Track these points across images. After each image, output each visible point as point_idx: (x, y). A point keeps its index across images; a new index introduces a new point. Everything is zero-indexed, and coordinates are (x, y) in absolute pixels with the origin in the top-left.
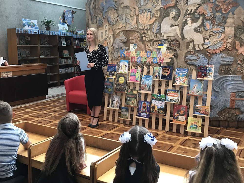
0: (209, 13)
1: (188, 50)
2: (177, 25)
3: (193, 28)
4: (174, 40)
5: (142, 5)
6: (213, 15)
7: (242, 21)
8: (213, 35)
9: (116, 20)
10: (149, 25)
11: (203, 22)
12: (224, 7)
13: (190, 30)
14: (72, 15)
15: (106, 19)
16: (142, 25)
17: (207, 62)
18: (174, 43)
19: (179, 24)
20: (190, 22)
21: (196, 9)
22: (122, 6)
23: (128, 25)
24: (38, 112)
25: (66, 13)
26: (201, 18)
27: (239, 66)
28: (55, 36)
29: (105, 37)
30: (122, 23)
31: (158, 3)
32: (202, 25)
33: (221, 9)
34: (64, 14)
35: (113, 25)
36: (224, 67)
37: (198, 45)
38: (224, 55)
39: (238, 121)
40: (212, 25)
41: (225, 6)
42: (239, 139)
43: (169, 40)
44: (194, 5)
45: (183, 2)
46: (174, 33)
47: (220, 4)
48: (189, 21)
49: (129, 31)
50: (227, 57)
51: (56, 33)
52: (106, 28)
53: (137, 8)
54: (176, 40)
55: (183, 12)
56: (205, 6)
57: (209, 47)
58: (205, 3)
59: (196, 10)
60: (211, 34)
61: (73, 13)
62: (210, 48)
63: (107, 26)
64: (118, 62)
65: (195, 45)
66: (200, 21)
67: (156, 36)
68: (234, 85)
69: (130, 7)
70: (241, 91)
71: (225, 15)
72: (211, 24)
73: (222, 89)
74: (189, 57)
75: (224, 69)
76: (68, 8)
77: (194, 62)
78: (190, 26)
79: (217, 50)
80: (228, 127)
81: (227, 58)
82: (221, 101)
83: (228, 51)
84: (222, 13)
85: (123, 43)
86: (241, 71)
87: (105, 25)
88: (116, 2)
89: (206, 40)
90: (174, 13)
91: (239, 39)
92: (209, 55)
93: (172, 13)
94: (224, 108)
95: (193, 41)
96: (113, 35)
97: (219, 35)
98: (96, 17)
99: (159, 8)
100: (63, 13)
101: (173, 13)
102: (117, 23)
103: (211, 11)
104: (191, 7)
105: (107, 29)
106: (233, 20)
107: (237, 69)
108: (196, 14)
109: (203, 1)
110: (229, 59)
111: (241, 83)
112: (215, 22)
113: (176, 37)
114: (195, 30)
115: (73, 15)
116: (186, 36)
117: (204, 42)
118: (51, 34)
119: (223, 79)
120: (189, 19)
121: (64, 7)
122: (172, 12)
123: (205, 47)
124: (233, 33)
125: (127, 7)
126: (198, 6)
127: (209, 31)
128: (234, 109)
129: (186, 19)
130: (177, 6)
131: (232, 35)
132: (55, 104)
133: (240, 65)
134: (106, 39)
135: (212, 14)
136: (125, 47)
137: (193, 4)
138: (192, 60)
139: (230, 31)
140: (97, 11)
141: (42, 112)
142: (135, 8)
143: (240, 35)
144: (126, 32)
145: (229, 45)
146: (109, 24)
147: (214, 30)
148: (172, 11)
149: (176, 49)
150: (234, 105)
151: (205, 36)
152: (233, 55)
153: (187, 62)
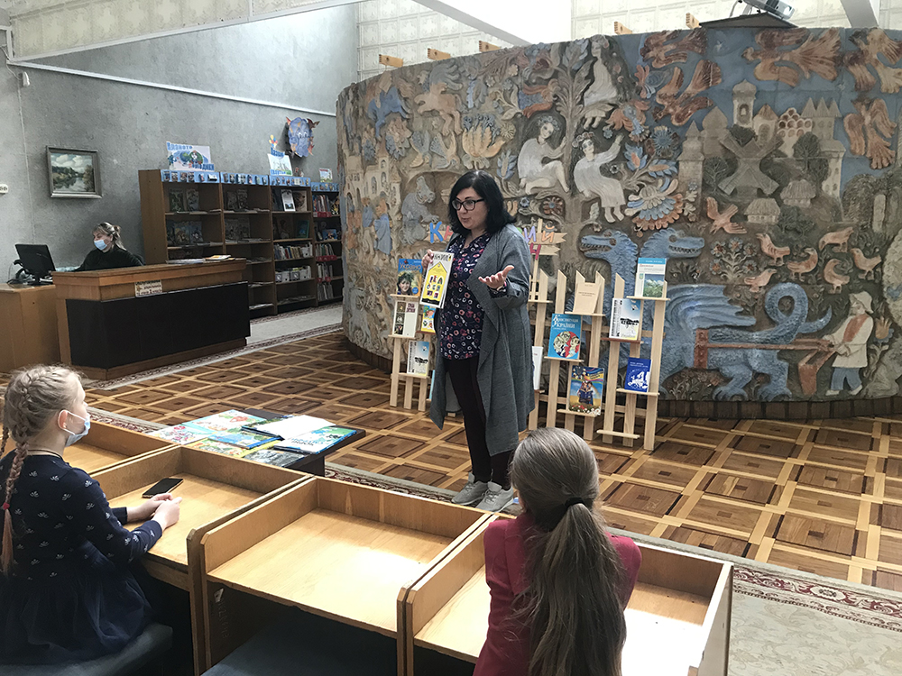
0: (638, 128)
1: (588, 222)
2: (558, 159)
3: (599, 165)
4: (551, 197)
5: (469, 107)
6: (648, 132)
7: (723, 146)
8: (648, 183)
9: (408, 146)
10: (489, 159)
11: (623, 149)
12: (675, 110)
13: (590, 170)
14: (307, 130)
15: (383, 143)
16: (471, 160)
17: (635, 252)
18: (552, 204)
19: (563, 156)
21: (604, 115)
22: (421, 110)
23: (436, 159)
24: (214, 384)
25: (293, 127)
26: (619, 139)
27: (717, 261)
28: (264, 187)
29: (380, 189)
30: (420, 155)
31: (510, 103)
32: (622, 157)
33: (669, 115)
34: (287, 128)
35: (401, 158)
36: (678, 265)
37: (613, 209)
38: (676, 234)
39: (716, 402)
40: (646, 157)
41: (677, 107)
42: (715, 447)
43: (540, 197)
44: (600, 105)
45: (573, 100)
46: (551, 178)
47: (666, 103)
48: (589, 148)
49: (438, 175)
50: (685, 238)
51: (266, 178)
52: (382, 167)
53: (457, 115)
54: (557, 197)
55: (571, 125)
56: (627, 108)
57: (638, 213)
58: (626, 100)
59: (604, 118)
60: (642, 181)
61: (310, 125)
62: (641, 216)
63: (385, 162)
64: (414, 254)
65: (604, 209)
66: (616, 147)
67: (507, 188)
68: (705, 309)
69: (441, 113)
70: (722, 324)
71: (679, 131)
72: (643, 155)
73: (674, 321)
74: (590, 239)
75: (678, 269)
76: (297, 113)
77: (603, 253)
78: (592, 161)
79: (660, 222)
80: (691, 417)
82: (672, 351)
83: (688, 224)
84: (670, 125)
85: (426, 204)
86: (723, 273)
87: (380, 160)
88: (405, 99)
89: (632, 197)
90: (550, 127)
91: (714, 192)
92: (641, 235)
93: (546, 128)
94: (681, 368)
95: (598, 199)
96: (401, 186)
97: (664, 182)
98: (360, 138)
99: (513, 114)
100: (283, 127)
101: (548, 128)
102: (411, 156)
103: (643, 121)
104: (593, 111)
105: (386, 169)
106: (699, 142)
107: (711, 269)
108: (604, 129)
109: (621, 96)
110: (692, 244)
111: (723, 304)
112: (653, 149)
113: (557, 190)
114: (605, 170)
115: (310, 131)
116: (581, 187)
117: (627, 200)
118: (252, 182)
119: (677, 295)
120: (586, 142)
121: (287, 113)
122: (545, 125)
123: (630, 213)
124: (700, 176)
125: (433, 113)
126: (611, 108)
127: (637, 174)
128: (704, 371)
129: (581, 143)
130: (558, 109)
131: (698, 182)
132: (260, 362)
133: (718, 258)
134: (383, 194)
135: (646, 129)
136: (430, 216)
137: (596, 103)
138: (595, 248)
139: (691, 170)
140: (361, 122)
141: (223, 384)
142: (452, 116)
143: (718, 182)
144: (431, 176)
145: (689, 209)
146: (391, 156)
147: (651, 169)
148: (545, 122)
149: (557, 220)
150: (705, 362)
151: (629, 187)
152: (701, 233)
153: (583, 252)
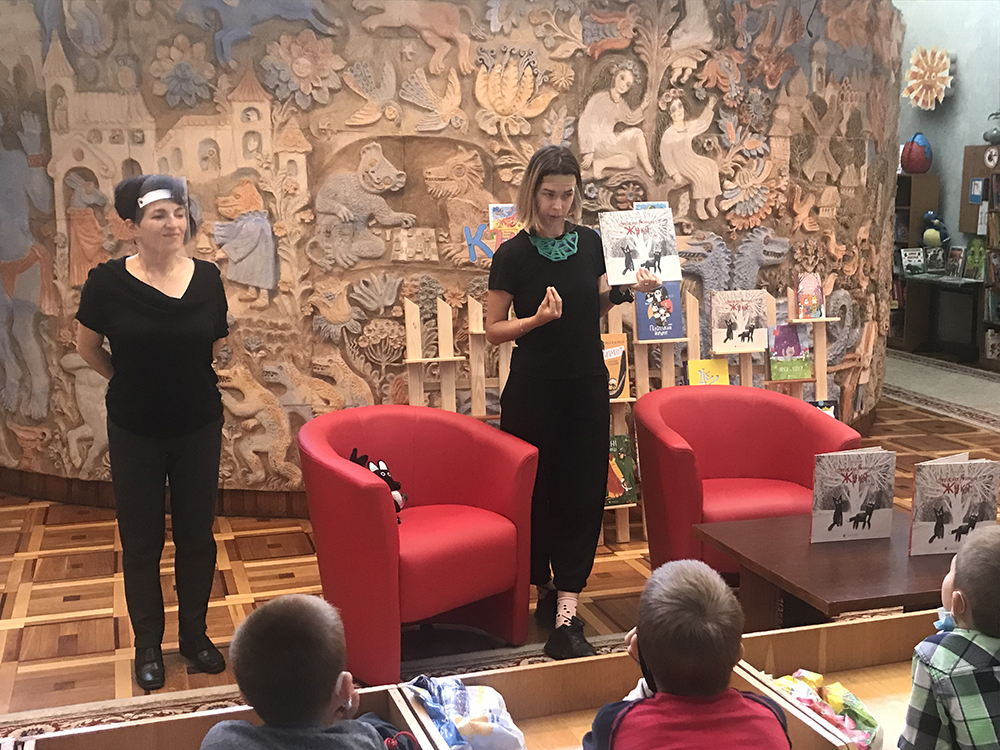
0: (733, 86)
1: (676, 220)
2: (636, 126)
4: (627, 183)
5: (493, 30)
6: (742, 95)
8: (742, 165)
9: (335, 84)
10: (528, 119)
12: (769, 68)
13: (682, 143)
15: (249, 75)
17: (728, 261)
18: (631, 195)
19: (644, 121)
20: (680, 115)
21: (695, 67)
29: (236, 163)
30: (374, 103)
31: (567, 32)
32: (716, 128)
35: (312, 107)
36: (767, 275)
37: (707, 201)
38: (769, 234)
40: (740, 128)
41: (771, 63)
44: (693, 52)
45: (659, 39)
46: (631, 154)
47: (762, 58)
48: (678, 113)
49: (416, 142)
50: (777, 239)
52: (246, 121)
53: (464, 40)
54: (635, 183)
55: (655, 75)
56: (724, 59)
57: (734, 207)
58: (722, 49)
60: (737, 162)
63: (256, 113)
65: (696, 201)
69: (426, 34)
71: (771, 97)
72: (737, 128)
77: (697, 265)
79: (754, 218)
81: (776, 243)
84: (765, 90)
85: (387, 194)
87: (238, 107)
89: (727, 182)
90: (629, 77)
91: (800, 179)
92: (735, 236)
95: (689, 187)
96: (310, 156)
97: (758, 166)
98: (138, 59)
99: (572, 51)
101: (625, 79)
103: (739, 80)
105: (263, 126)
106: (788, 113)
107: (793, 279)
108: (696, 86)
112: (747, 119)
116: (671, 169)
120: (676, 103)
122: (622, 73)
123: (725, 206)
125: (402, 31)
127: (733, 151)
129: (669, 104)
130: (639, 49)
131: (787, 165)
134: (249, 172)
135: (740, 91)
136: (399, 214)
137: (687, 49)
139: (781, 148)
142: (452, 41)
143: (802, 165)
146: (280, 101)
147: (746, 145)
148: (622, 69)
151: (726, 169)
152: (784, 232)
